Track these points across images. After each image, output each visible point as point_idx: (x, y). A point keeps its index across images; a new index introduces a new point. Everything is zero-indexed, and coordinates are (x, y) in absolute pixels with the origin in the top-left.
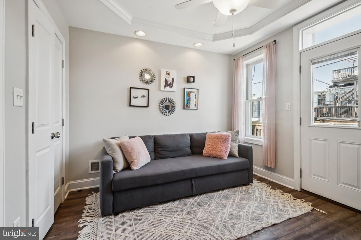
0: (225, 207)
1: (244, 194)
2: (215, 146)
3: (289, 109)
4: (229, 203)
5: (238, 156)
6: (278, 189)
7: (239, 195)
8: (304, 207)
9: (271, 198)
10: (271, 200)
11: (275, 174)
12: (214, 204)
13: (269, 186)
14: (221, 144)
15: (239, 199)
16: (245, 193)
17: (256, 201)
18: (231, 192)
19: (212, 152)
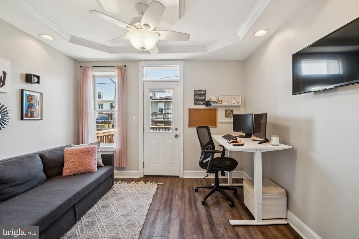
0: (112, 213)
1: (115, 197)
2: (82, 162)
3: (136, 121)
4: (112, 209)
5: (103, 165)
6: (132, 181)
7: (113, 200)
8: (154, 186)
9: (133, 189)
10: (135, 191)
11: (125, 171)
12: (102, 217)
13: (125, 182)
14: (89, 158)
15: (116, 202)
16: (115, 195)
17: (128, 196)
18: (104, 201)
19: (78, 168)
